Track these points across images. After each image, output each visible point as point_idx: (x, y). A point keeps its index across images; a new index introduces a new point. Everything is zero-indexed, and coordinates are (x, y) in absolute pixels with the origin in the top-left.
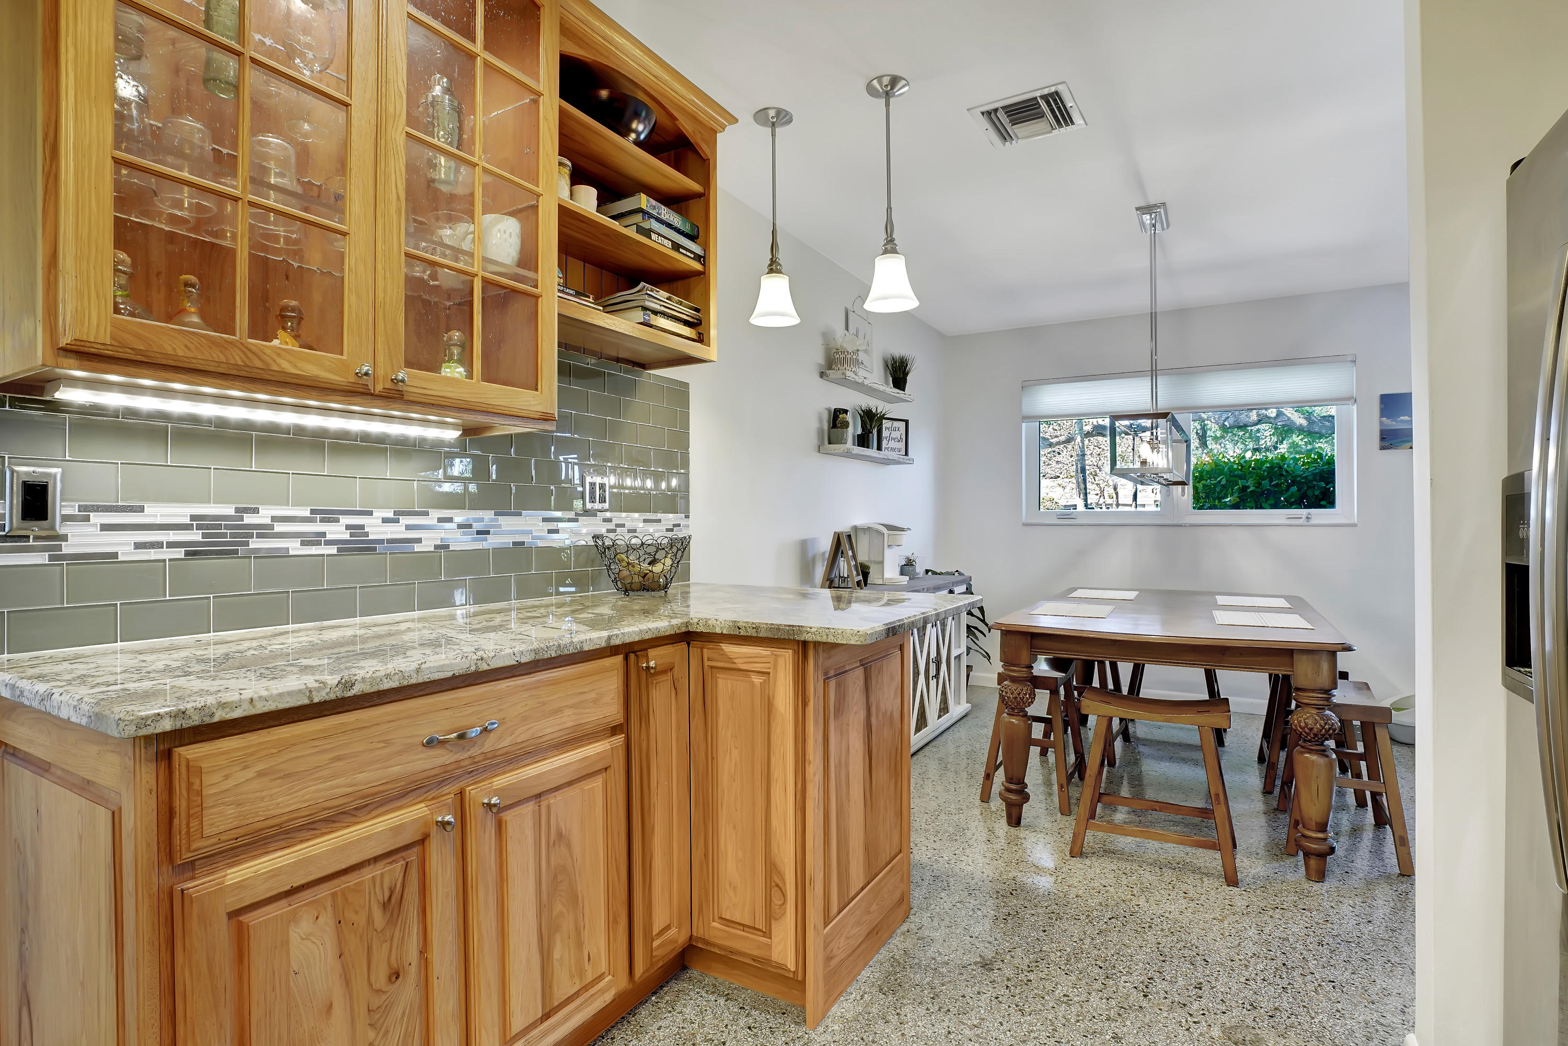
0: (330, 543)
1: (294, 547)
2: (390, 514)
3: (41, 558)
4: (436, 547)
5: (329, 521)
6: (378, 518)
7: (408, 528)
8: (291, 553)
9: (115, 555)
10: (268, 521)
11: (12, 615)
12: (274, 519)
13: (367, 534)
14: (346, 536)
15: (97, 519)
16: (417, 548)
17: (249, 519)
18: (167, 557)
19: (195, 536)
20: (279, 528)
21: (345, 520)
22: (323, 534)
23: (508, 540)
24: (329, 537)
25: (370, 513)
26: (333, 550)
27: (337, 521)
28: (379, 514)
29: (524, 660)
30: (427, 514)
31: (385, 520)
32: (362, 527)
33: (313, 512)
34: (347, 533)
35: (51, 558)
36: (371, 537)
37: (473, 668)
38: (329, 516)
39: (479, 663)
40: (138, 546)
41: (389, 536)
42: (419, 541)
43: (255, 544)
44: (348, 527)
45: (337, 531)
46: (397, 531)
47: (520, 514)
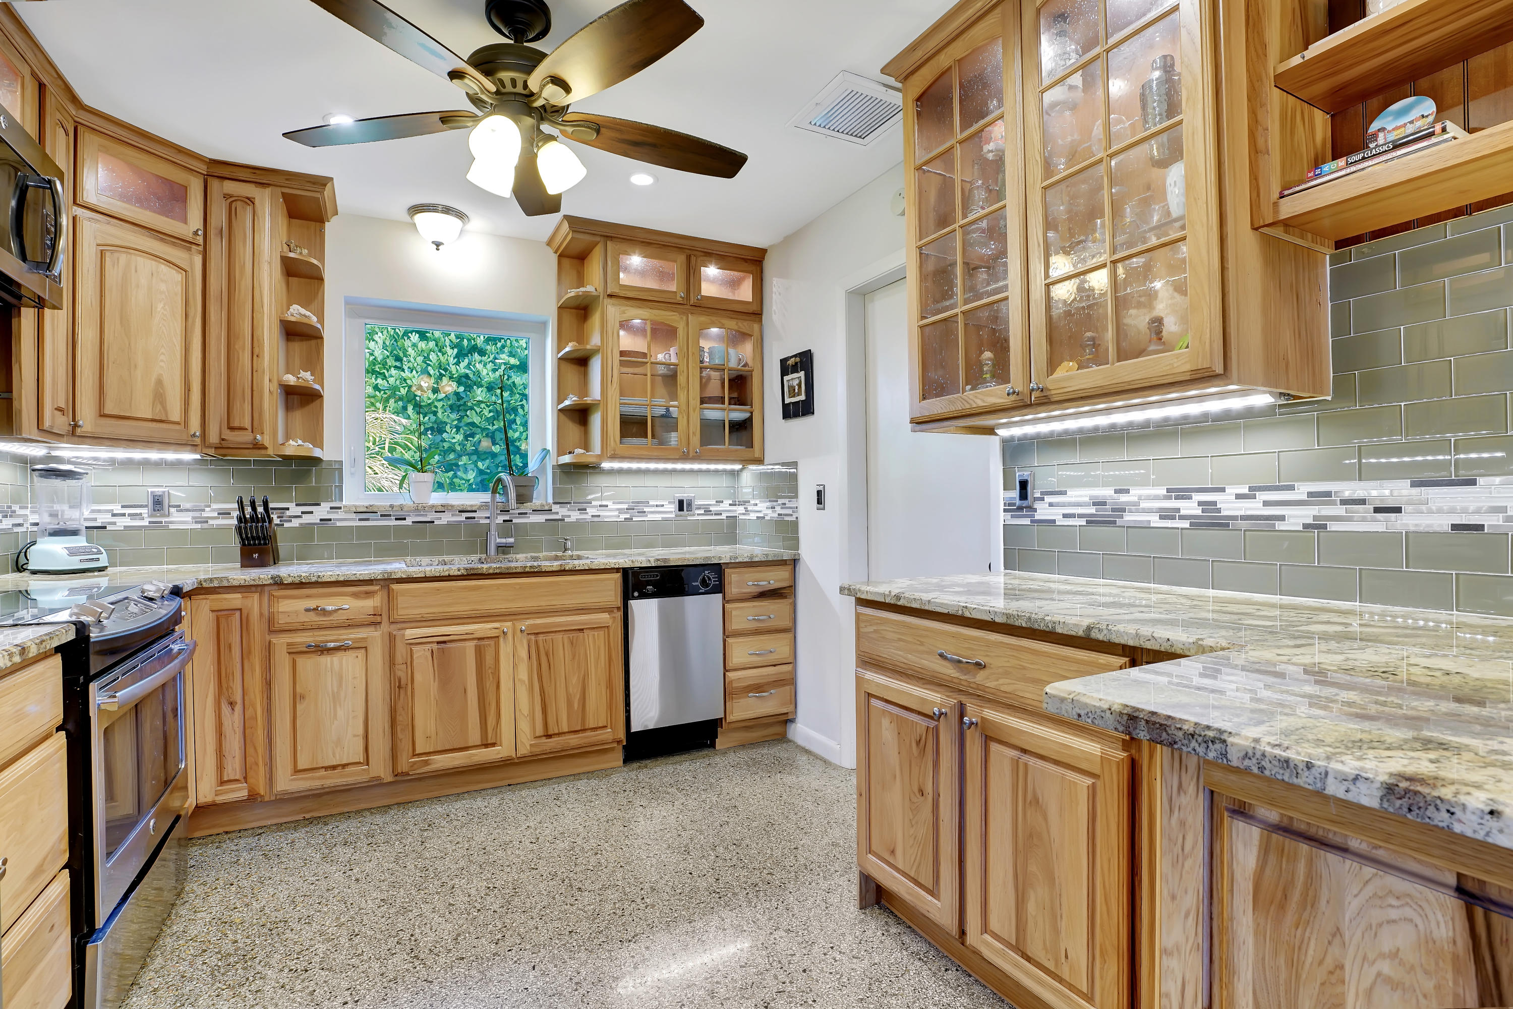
0: (1182, 518)
1: (1155, 521)
2: (1245, 490)
3: (1027, 521)
4: (1306, 526)
5: (1182, 498)
6: (1230, 494)
7: (1266, 504)
8: (1152, 525)
9: (1054, 521)
10: (1136, 499)
11: (1020, 551)
12: (1140, 498)
13: (1219, 510)
14: (1198, 512)
15: (1048, 499)
16: (1280, 526)
17: (1124, 498)
18: (1078, 524)
19: (1092, 510)
20: (1144, 505)
21: (1198, 497)
22: (1178, 510)
23: (1443, 523)
24: (1183, 512)
25: (1223, 490)
26: (1186, 524)
27: (1190, 498)
28: (1232, 490)
29: (997, 620)
30: (1291, 488)
31: (1239, 497)
32: (1214, 503)
33: (1168, 490)
34: (1199, 509)
35: (1032, 521)
36: (1223, 513)
37: (960, 612)
38: (1183, 494)
39: (964, 610)
40: (1065, 516)
41: (1242, 513)
42: (1282, 518)
43: (1128, 517)
44: (1200, 504)
45: (1190, 507)
46: (1254, 507)
47: (1472, 482)
